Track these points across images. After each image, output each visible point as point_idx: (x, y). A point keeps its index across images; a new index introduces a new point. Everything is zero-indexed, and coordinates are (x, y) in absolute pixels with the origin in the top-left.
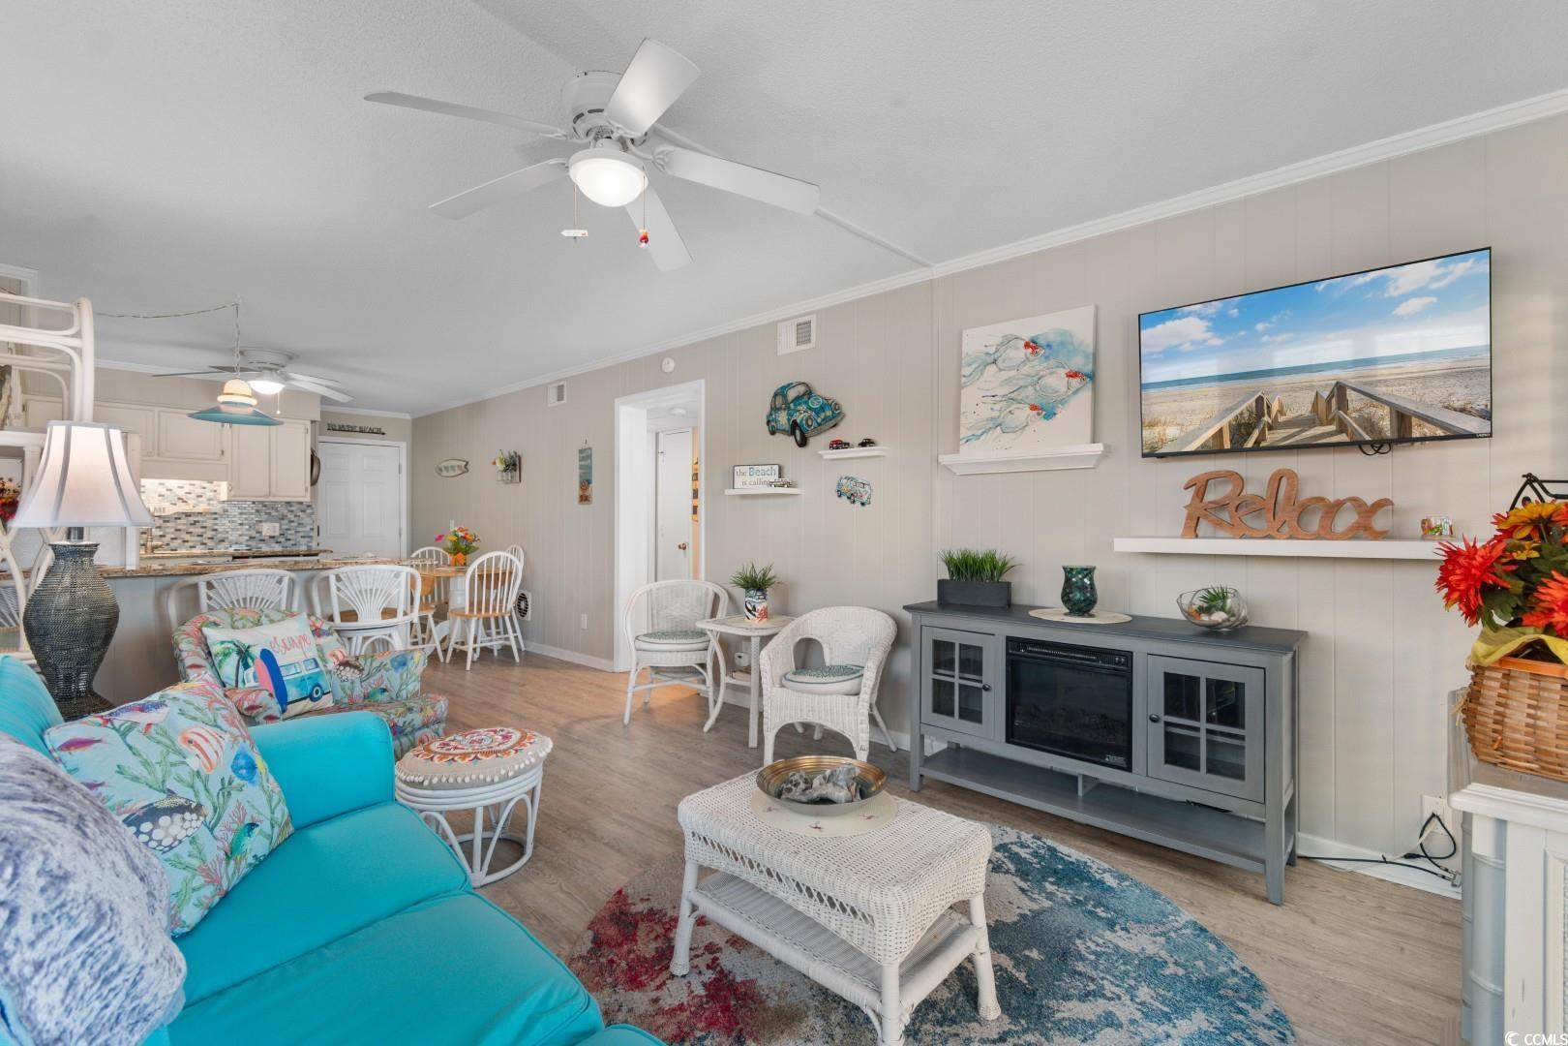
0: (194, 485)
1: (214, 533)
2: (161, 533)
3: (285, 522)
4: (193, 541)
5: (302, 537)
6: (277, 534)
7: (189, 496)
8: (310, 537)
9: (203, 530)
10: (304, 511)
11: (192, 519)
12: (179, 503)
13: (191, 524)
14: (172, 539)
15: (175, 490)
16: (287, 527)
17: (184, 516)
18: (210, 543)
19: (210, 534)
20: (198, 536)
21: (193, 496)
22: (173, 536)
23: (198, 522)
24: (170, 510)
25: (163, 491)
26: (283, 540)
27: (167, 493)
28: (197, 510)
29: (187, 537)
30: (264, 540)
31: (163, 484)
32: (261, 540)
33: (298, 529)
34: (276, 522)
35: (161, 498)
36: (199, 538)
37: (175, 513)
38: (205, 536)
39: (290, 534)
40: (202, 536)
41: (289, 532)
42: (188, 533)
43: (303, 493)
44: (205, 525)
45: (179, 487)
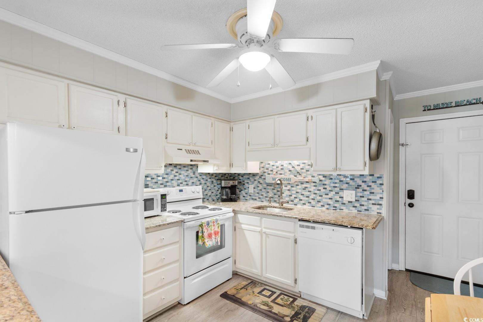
0: (305, 163)
1: (315, 195)
2: (290, 194)
3: (360, 190)
4: (304, 200)
5: (373, 204)
6: (353, 200)
7: (303, 171)
8: (381, 205)
9: (309, 193)
10: (375, 182)
11: (304, 186)
12: (298, 176)
13: (303, 189)
14: (295, 198)
15: (296, 167)
16: (361, 195)
17: (299, 184)
18: (313, 202)
19: (312, 196)
20: (307, 197)
21: (304, 171)
22: (295, 196)
23: (307, 187)
24: (294, 179)
25: (290, 167)
26: (357, 204)
27: (292, 169)
28: (306, 180)
29: (302, 197)
30: (344, 204)
31: (290, 164)
32: (343, 204)
33: (370, 197)
34: (353, 190)
35: (290, 172)
36: (307, 199)
37: (295, 182)
38: (311, 197)
39: (364, 201)
40: (308, 197)
41: (363, 199)
42: (302, 195)
43: (362, 167)
44: (310, 190)
45: (298, 165)
